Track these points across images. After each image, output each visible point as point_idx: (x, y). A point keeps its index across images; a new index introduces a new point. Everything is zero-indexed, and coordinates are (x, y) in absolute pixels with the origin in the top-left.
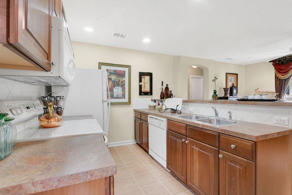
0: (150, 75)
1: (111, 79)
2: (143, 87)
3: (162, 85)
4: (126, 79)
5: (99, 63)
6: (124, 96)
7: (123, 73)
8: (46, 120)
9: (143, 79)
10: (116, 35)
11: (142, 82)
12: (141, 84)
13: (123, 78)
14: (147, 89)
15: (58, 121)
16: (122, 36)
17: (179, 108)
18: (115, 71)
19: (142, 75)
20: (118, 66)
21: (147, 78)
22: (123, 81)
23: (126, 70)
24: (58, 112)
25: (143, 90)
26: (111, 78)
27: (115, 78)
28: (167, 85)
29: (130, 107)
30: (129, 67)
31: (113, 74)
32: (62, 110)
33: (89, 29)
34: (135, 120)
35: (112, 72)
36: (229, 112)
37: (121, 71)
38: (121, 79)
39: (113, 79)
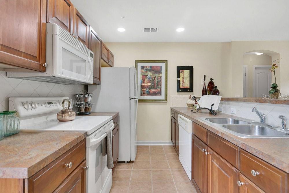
0: (190, 69)
1: (147, 76)
2: (181, 82)
3: (205, 79)
4: (163, 75)
5: (136, 61)
6: (160, 93)
7: (159, 68)
8: (61, 115)
9: (181, 74)
10: (146, 30)
11: (181, 77)
12: (179, 79)
13: (159, 74)
14: (187, 85)
15: (71, 116)
16: (152, 30)
17: (215, 108)
18: (151, 67)
19: (180, 69)
20: (154, 61)
21: (187, 73)
22: (160, 77)
23: (163, 65)
24: (87, 107)
25: (181, 86)
26: (147, 74)
27: (151, 75)
28: (211, 79)
29: (166, 105)
30: (165, 62)
31: (149, 71)
32: (90, 106)
33: (121, 30)
34: (172, 119)
35: (148, 68)
36: (280, 117)
37: (157, 67)
38: (157, 75)
39: (149, 76)
